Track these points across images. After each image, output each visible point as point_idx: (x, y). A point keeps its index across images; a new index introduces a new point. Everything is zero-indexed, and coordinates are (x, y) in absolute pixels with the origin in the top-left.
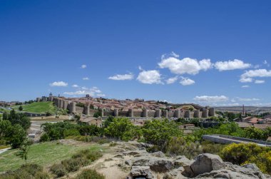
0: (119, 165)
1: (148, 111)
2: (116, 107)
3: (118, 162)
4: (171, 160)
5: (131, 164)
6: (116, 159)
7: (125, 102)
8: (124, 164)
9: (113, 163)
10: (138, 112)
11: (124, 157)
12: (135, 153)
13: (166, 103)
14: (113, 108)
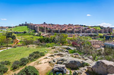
0: (50, 62)
1: (75, 30)
2: (58, 28)
3: (50, 60)
4: (80, 60)
5: (56, 61)
6: (50, 58)
7: (63, 26)
8: (52, 62)
9: (47, 60)
10: (70, 31)
11: (55, 56)
12: (62, 54)
13: (85, 26)
14: (57, 29)
